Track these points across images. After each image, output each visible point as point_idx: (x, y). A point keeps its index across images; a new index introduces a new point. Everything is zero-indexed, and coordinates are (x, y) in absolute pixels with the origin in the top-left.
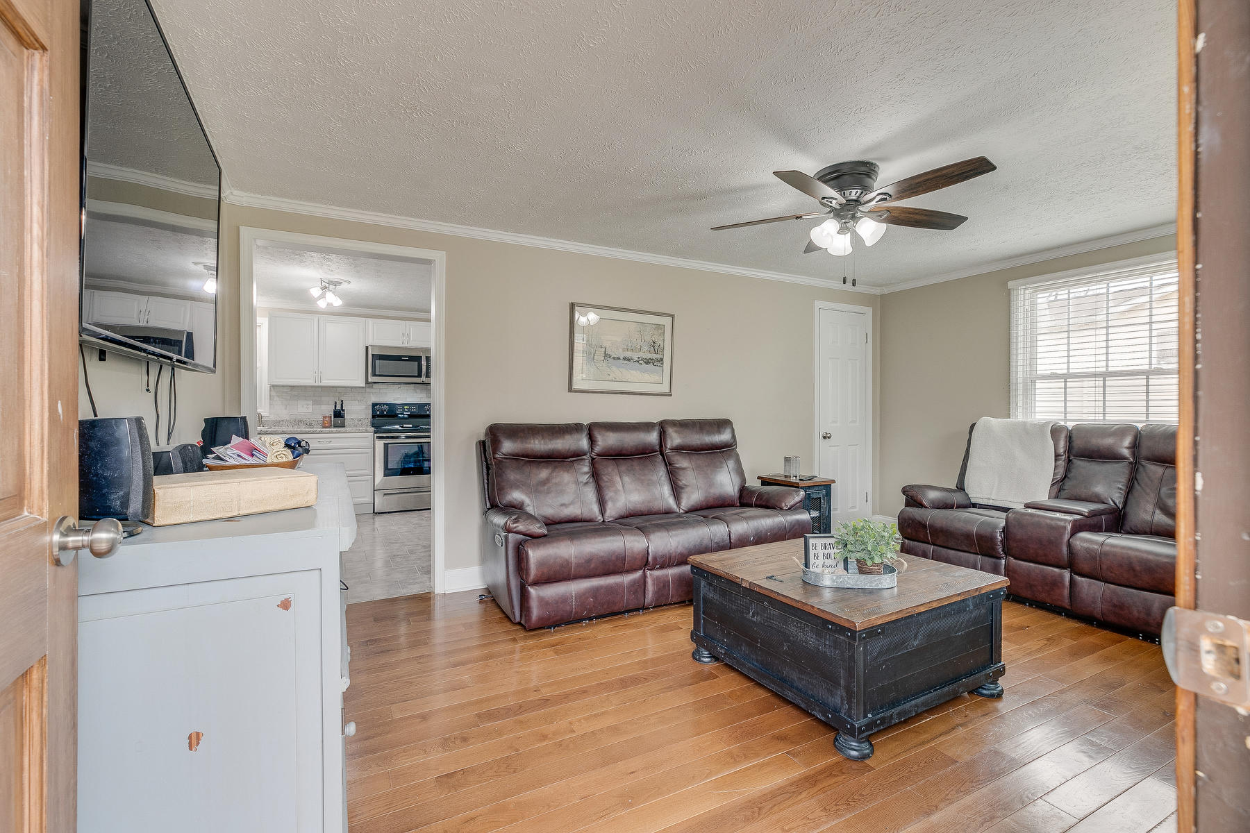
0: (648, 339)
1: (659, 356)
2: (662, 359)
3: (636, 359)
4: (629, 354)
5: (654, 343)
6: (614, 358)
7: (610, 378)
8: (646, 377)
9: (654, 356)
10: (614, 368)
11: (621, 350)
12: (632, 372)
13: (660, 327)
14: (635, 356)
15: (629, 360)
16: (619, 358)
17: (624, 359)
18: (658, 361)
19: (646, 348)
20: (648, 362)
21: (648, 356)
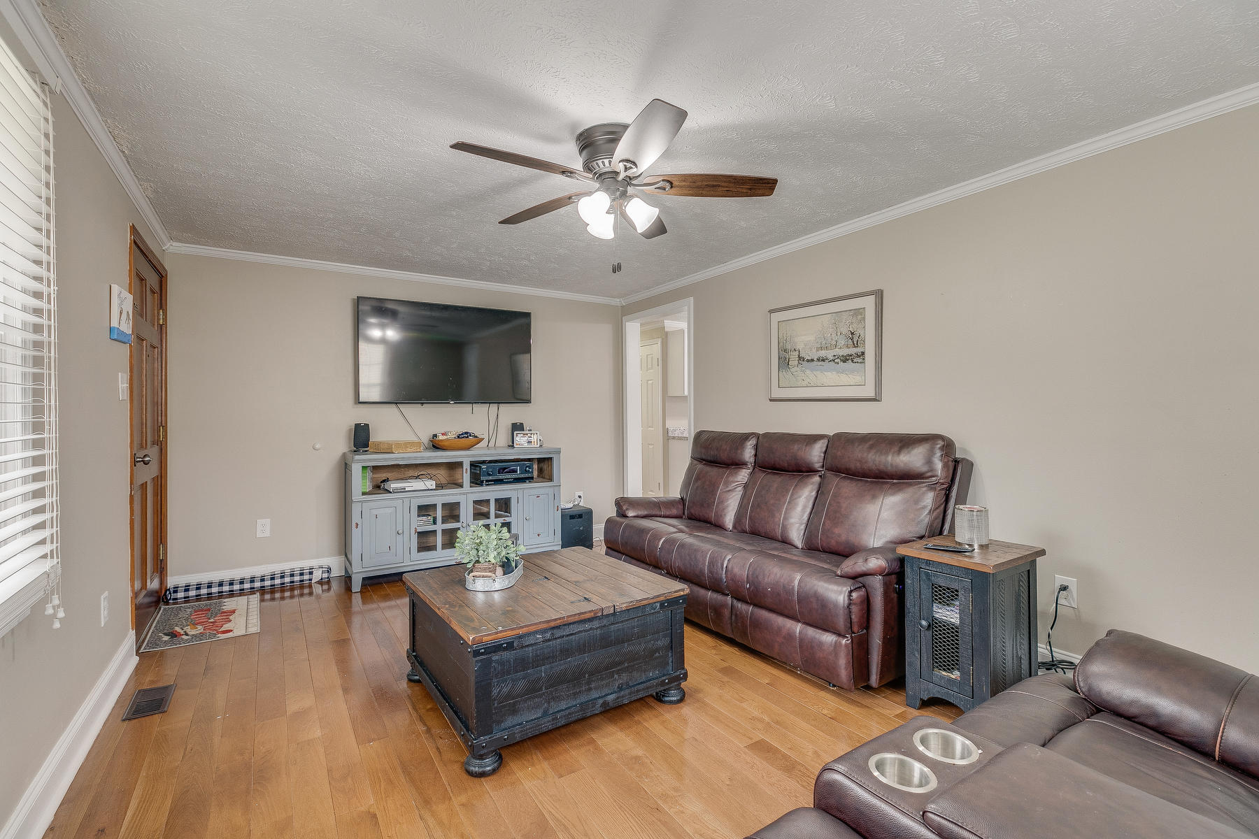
0: (845, 330)
1: (859, 350)
2: (863, 353)
3: (832, 358)
4: (823, 353)
5: (852, 334)
6: (808, 361)
7: (804, 384)
8: (844, 379)
9: (853, 351)
10: (808, 372)
11: (814, 350)
12: (825, 373)
13: (859, 312)
14: (829, 354)
15: (823, 360)
16: (812, 360)
17: (818, 360)
18: (859, 356)
19: (842, 342)
20: (845, 359)
21: (846, 352)
